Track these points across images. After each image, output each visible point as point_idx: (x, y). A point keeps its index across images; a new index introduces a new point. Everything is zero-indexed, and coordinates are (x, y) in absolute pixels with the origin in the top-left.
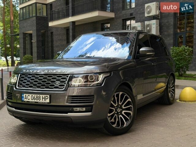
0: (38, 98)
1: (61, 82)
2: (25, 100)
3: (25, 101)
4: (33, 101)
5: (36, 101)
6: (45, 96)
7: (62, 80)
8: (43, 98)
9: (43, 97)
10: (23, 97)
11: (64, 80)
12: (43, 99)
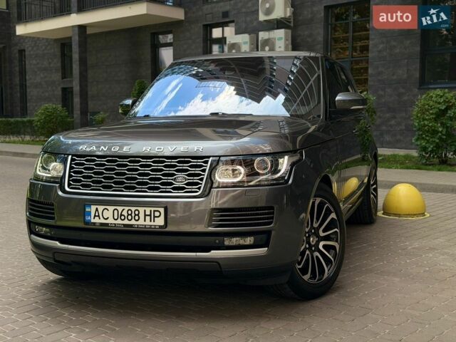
0: (133, 215)
1: (188, 175)
2: (97, 220)
3: (94, 224)
4: (119, 221)
5: (126, 222)
6: (153, 209)
7: (193, 171)
8: (145, 215)
9: (148, 213)
10: (90, 212)
11: (198, 171)
12: (148, 218)
